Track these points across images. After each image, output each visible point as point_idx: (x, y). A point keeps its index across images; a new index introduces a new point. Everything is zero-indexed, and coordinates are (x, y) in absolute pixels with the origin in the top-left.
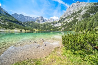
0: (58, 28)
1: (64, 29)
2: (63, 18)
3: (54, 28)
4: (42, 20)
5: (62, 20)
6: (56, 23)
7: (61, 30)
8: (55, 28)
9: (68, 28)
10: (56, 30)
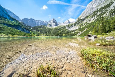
0: (73, 33)
1: (81, 33)
2: (82, 18)
3: (67, 33)
4: (54, 24)
5: (79, 21)
6: (71, 26)
7: (76, 35)
8: (69, 32)
9: (88, 31)
10: (70, 35)
